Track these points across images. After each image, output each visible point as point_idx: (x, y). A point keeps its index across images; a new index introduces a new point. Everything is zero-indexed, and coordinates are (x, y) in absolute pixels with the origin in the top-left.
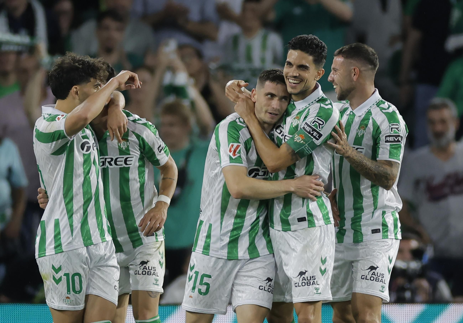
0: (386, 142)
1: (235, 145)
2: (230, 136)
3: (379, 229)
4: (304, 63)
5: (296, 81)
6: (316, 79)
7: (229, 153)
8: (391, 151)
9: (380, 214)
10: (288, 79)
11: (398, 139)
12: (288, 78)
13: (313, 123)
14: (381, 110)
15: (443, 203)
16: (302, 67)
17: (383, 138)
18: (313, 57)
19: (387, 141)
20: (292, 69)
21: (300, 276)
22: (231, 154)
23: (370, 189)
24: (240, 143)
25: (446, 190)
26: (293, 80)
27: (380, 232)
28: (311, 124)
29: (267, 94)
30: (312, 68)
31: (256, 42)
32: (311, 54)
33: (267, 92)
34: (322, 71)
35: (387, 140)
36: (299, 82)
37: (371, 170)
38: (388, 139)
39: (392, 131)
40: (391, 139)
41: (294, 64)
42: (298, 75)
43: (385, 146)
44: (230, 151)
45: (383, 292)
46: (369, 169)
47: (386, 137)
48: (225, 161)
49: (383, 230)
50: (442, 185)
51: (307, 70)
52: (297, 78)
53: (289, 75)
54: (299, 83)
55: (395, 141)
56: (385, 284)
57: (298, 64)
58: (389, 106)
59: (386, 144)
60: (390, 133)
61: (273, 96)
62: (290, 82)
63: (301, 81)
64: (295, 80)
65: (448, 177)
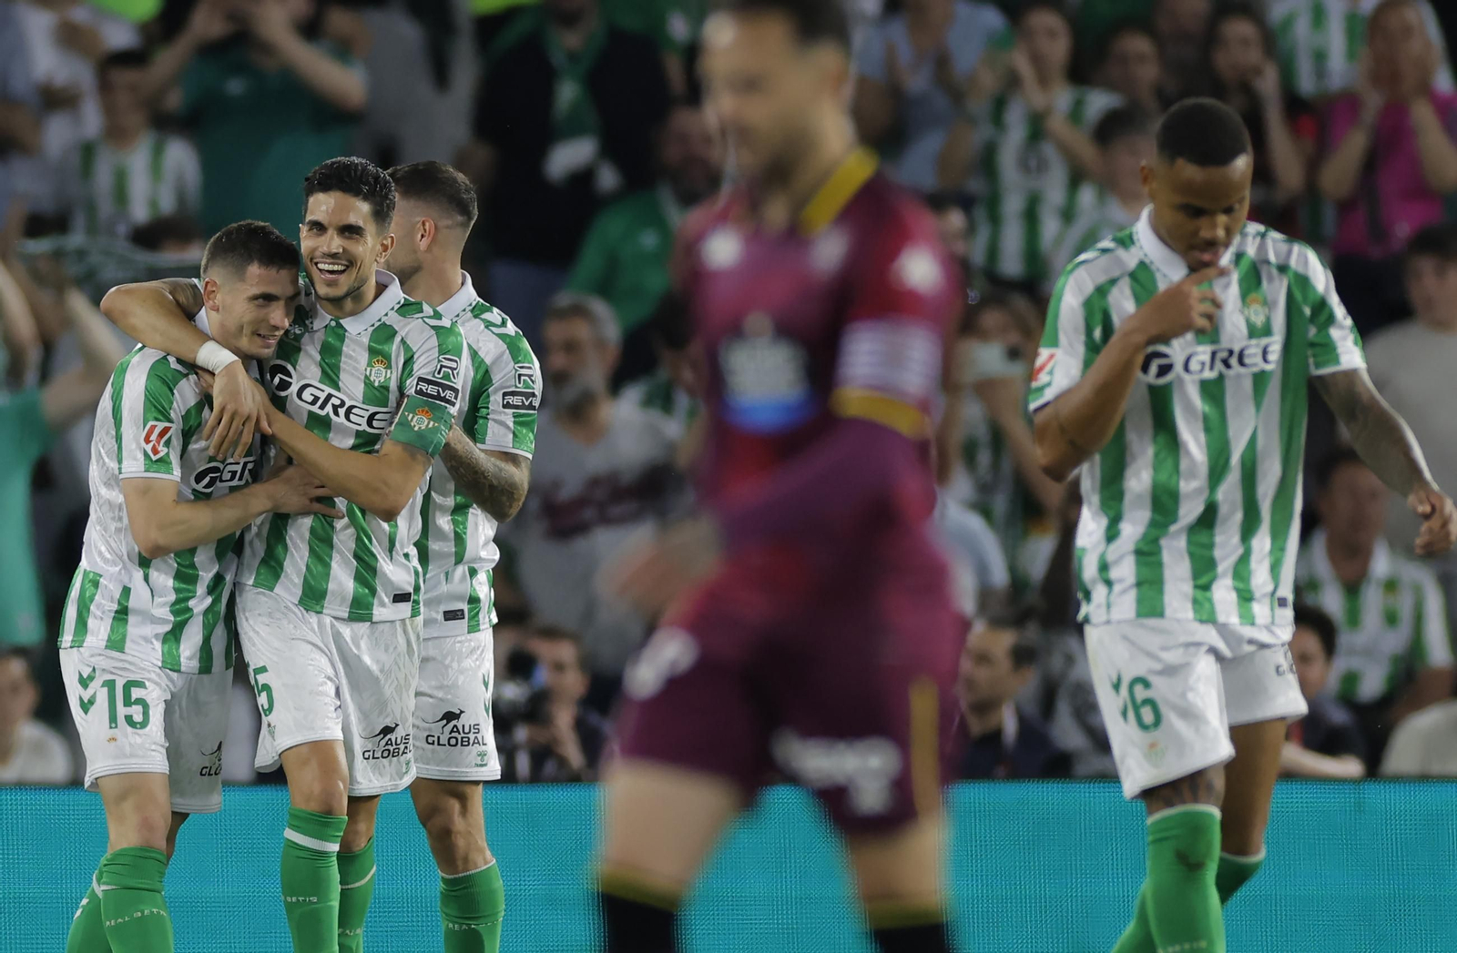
0: (504, 406)
1: (161, 425)
2: (150, 401)
3: (462, 611)
4: (353, 219)
5: (338, 264)
6: (378, 259)
7: (143, 444)
8: (516, 432)
9: (464, 572)
10: (316, 264)
11: (531, 402)
12: (315, 261)
13: (439, 373)
14: (487, 327)
15: (581, 544)
16: (350, 231)
17: (496, 399)
18: (370, 204)
19: (506, 406)
20: (323, 238)
21: (382, 736)
22: (149, 448)
23: (450, 518)
24: (170, 421)
25: (589, 514)
26: (329, 264)
27: (464, 618)
28: (434, 376)
29: (255, 298)
30: (370, 229)
31: (138, 159)
32: (365, 198)
33: (255, 291)
34: (390, 240)
35: (508, 402)
36: (343, 268)
37: (485, 478)
38: (510, 399)
39: (520, 383)
40: (516, 400)
41: (330, 224)
42: (341, 250)
43: (502, 418)
44: (147, 440)
45: (485, 765)
46: (483, 473)
47: (505, 394)
48: (134, 465)
49: (469, 613)
50: (580, 503)
51: (361, 236)
52: (339, 258)
53: (318, 253)
54: (344, 271)
55: (523, 407)
56: (485, 744)
57: (341, 224)
58: (503, 319)
59: (504, 412)
60: (516, 387)
61: (268, 298)
62: (320, 270)
63: (348, 267)
64: (334, 264)
65: (595, 482)
